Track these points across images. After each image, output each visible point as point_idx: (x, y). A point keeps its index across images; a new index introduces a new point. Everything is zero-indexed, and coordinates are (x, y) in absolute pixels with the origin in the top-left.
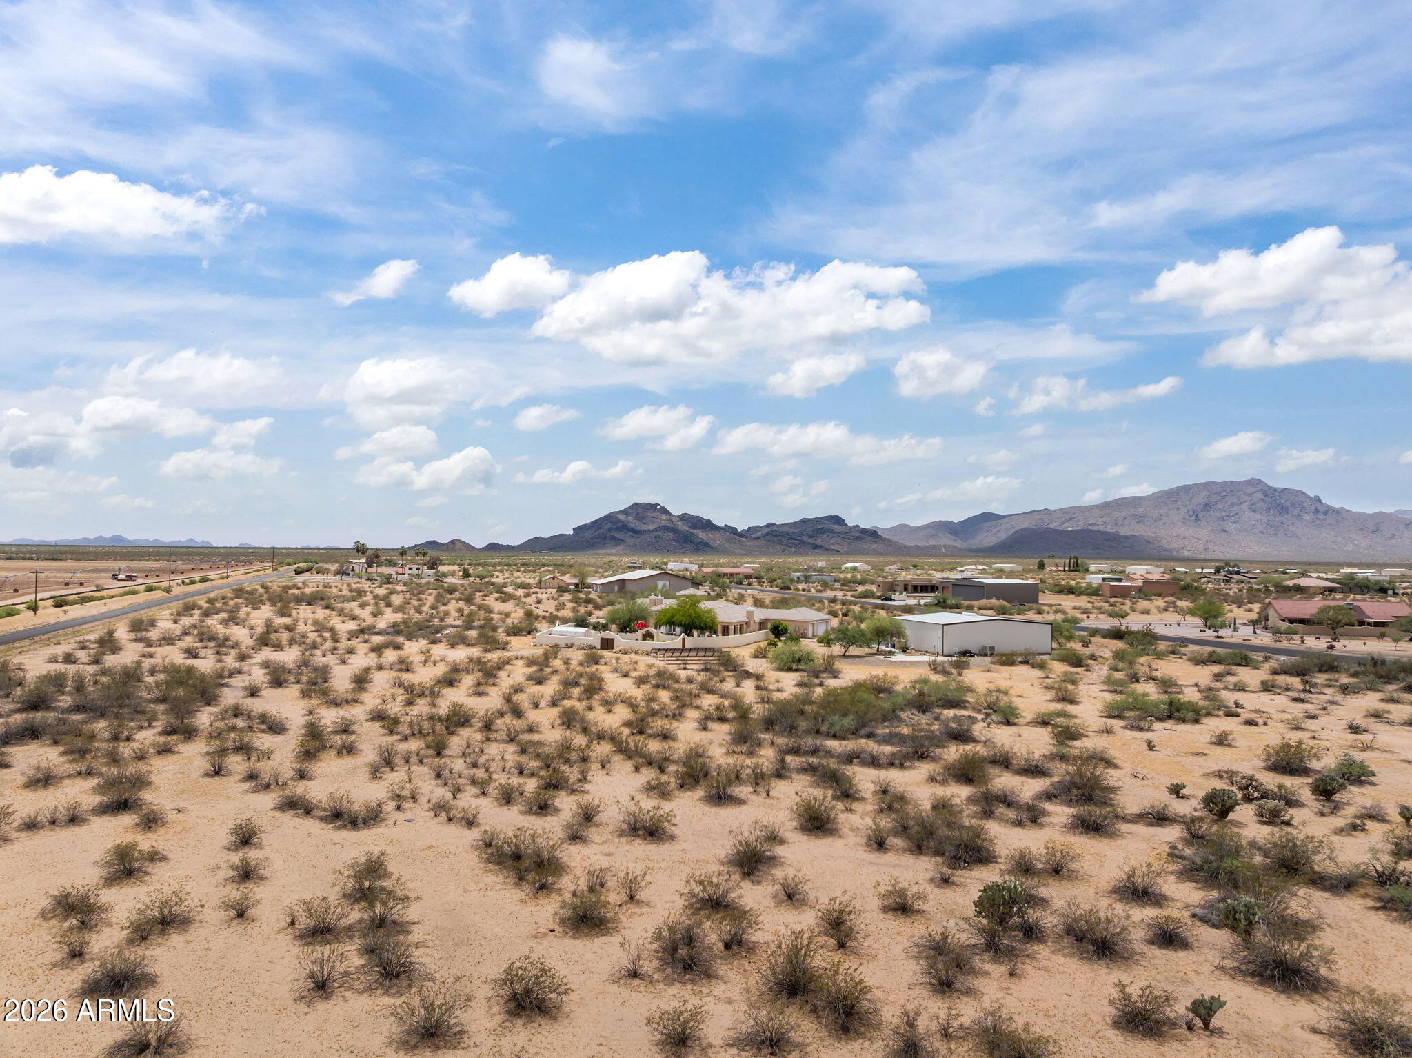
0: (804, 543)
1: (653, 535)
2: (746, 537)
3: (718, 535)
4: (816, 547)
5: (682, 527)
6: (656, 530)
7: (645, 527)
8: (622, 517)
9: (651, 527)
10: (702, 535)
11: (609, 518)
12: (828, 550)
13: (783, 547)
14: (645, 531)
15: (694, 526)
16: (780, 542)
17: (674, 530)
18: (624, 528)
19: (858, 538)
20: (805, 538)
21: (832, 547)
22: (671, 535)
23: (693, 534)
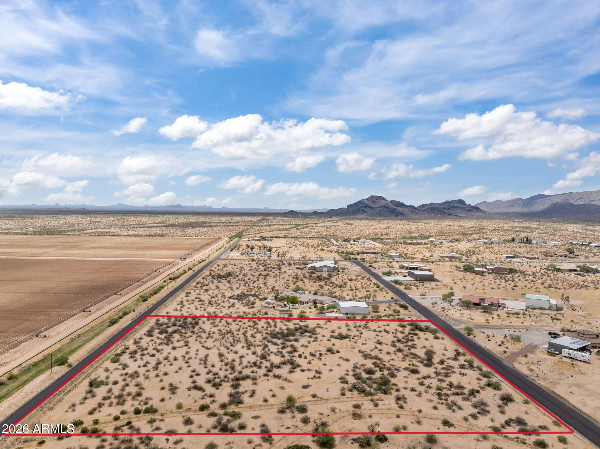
0: (444, 213)
1: (378, 209)
2: (419, 210)
3: (407, 209)
4: (449, 214)
5: (391, 206)
6: (380, 207)
7: (376, 206)
8: (366, 202)
9: (378, 206)
10: (400, 209)
11: (361, 202)
12: (455, 216)
13: (434, 214)
14: (375, 208)
15: (396, 206)
16: (434, 212)
17: (387, 208)
18: (367, 206)
19: (470, 210)
20: (445, 210)
21: (458, 214)
22: (386, 210)
23: (395, 209)
